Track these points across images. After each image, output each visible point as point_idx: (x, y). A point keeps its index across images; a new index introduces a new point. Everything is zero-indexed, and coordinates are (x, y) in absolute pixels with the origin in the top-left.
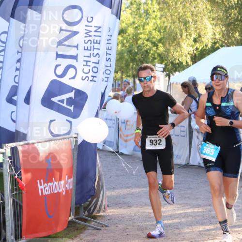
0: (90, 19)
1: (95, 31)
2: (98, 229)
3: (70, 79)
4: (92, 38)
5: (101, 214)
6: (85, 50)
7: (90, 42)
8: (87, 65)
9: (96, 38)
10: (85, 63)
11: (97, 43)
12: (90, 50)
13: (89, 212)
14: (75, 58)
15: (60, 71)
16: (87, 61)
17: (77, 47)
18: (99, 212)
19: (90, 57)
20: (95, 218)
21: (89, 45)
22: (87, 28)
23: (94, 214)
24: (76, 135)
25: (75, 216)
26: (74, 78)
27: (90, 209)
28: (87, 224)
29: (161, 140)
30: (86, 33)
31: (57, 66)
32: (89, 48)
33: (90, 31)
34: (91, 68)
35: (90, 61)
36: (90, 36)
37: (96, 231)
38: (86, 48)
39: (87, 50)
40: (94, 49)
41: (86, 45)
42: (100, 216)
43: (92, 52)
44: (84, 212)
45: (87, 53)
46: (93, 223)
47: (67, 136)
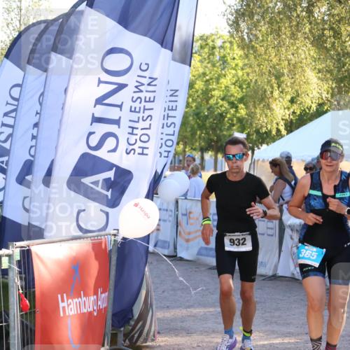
0: (144, 67)
1: (149, 84)
3: (109, 152)
4: (142, 95)
6: (131, 111)
7: (139, 100)
8: (132, 134)
9: (152, 95)
10: (130, 130)
11: (149, 101)
12: (139, 112)
14: (117, 122)
15: (94, 141)
16: (133, 128)
17: (120, 106)
19: (138, 122)
21: (137, 105)
22: (139, 79)
26: (114, 150)
29: (245, 239)
30: (136, 87)
31: (91, 134)
32: (137, 110)
33: (143, 84)
34: (138, 137)
35: (137, 128)
36: (141, 91)
38: (133, 109)
39: (135, 111)
40: (145, 109)
41: (134, 105)
43: (141, 115)
45: (135, 116)
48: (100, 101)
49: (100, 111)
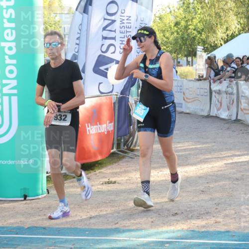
0: (123, 12)
1: (127, 19)
2: (132, 158)
3: (112, 53)
4: (125, 25)
5: (137, 148)
6: (120, 33)
7: (124, 27)
8: (122, 44)
9: (128, 25)
10: (121, 42)
11: (129, 28)
13: (127, 146)
14: (114, 38)
15: (104, 49)
17: (115, 31)
18: (135, 146)
19: (124, 38)
20: (132, 150)
21: (123, 30)
22: (121, 18)
23: (131, 148)
24: (116, 94)
25: (117, 149)
26: (114, 52)
27: (128, 144)
28: (126, 155)
30: (121, 21)
31: (103, 45)
32: (123, 32)
33: (124, 20)
35: (124, 41)
36: (124, 23)
37: (130, 159)
40: (127, 32)
41: (121, 30)
42: (137, 150)
43: (125, 34)
44: (124, 146)
45: (122, 35)
46: (130, 154)
47: (110, 94)
48: (104, 29)
49: (105, 33)
